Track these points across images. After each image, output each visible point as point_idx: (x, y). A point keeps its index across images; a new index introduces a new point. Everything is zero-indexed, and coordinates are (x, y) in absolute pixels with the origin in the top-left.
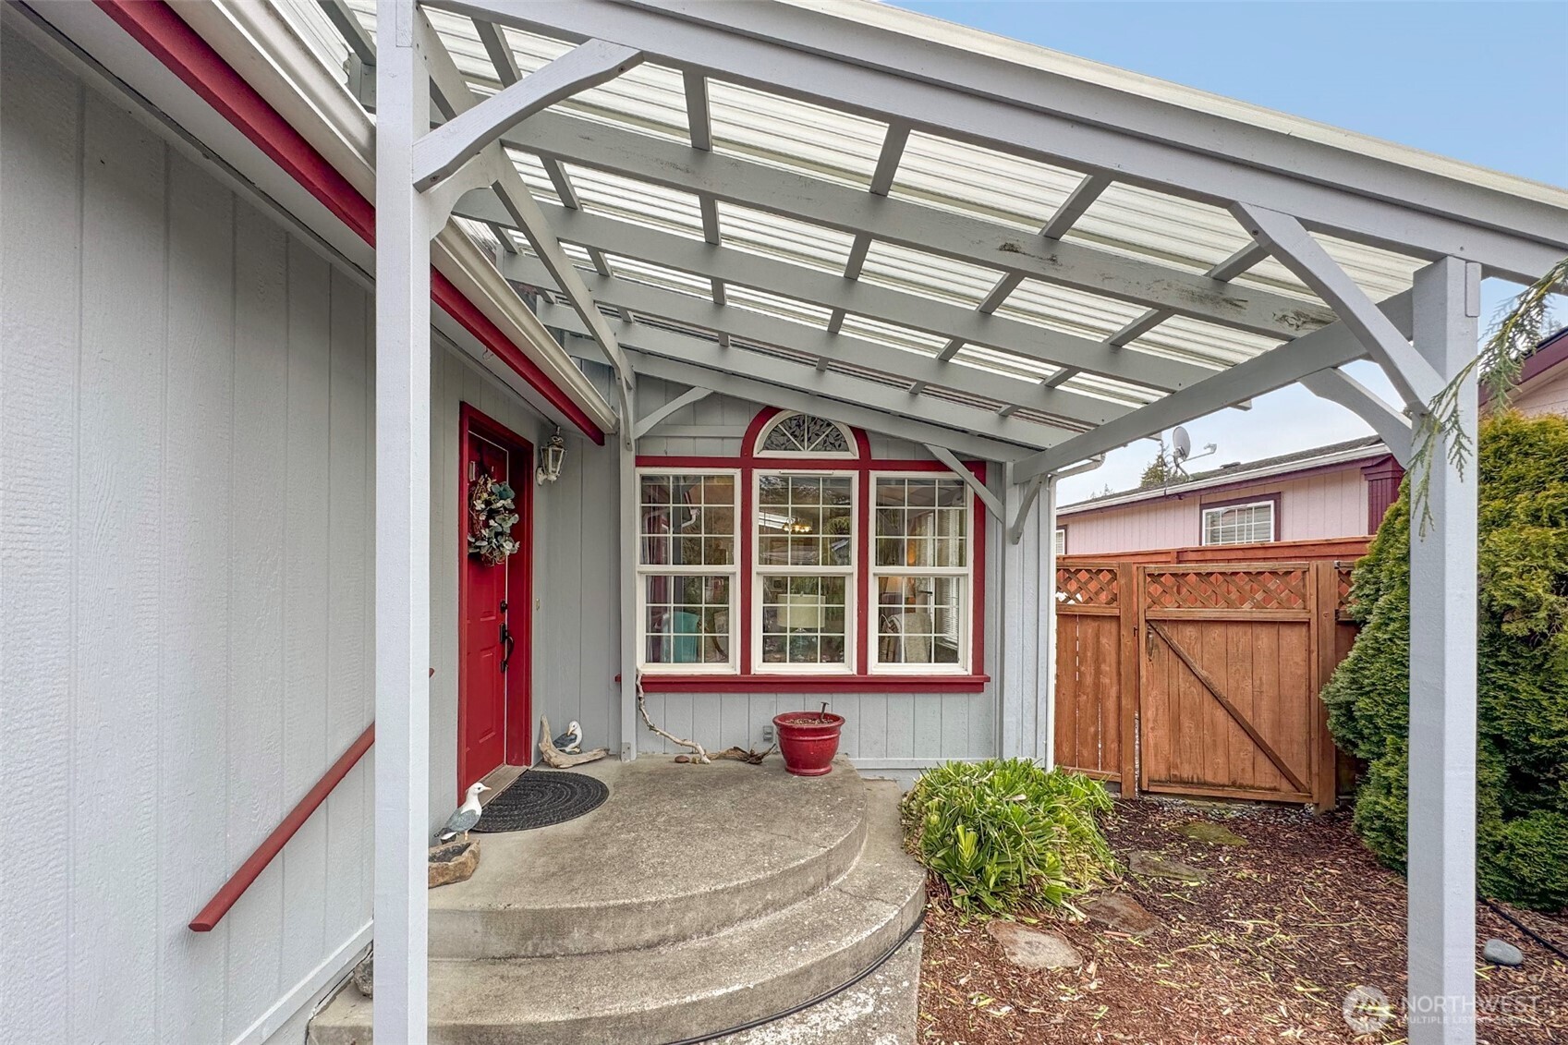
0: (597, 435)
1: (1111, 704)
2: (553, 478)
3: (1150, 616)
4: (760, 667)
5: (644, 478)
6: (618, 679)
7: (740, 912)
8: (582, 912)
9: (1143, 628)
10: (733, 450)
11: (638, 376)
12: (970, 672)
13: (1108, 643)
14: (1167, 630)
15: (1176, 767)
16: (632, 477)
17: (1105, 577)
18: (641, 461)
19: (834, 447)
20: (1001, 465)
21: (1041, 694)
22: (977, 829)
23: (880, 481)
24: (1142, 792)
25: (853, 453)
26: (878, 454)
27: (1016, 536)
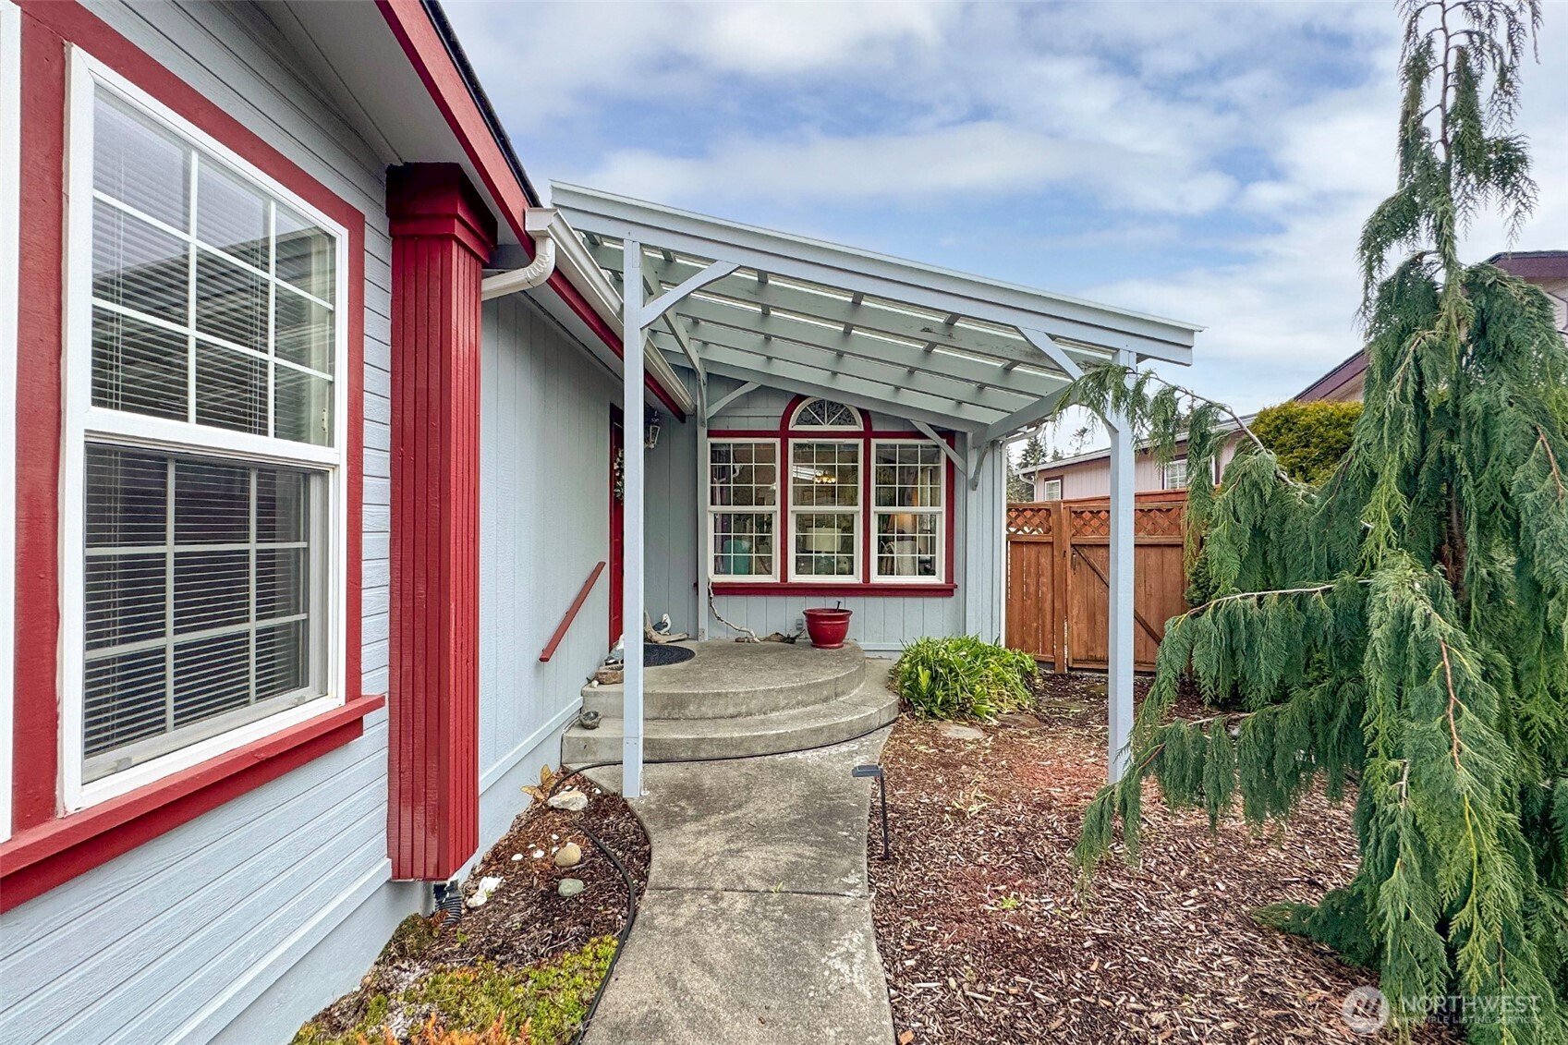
0: (681, 415)
1: (1048, 606)
2: (652, 446)
3: (1074, 541)
4: (794, 578)
5: (712, 445)
6: (696, 585)
7: (783, 703)
8: (695, 695)
9: (1069, 551)
10: (775, 426)
11: (708, 374)
12: (943, 582)
13: (1045, 561)
14: (1086, 552)
15: (1092, 650)
16: (705, 443)
17: (1043, 513)
18: (711, 434)
19: (846, 423)
20: (965, 434)
21: (996, 598)
22: (930, 669)
23: (878, 446)
24: (1070, 669)
25: (859, 427)
26: (876, 428)
27: (975, 487)
